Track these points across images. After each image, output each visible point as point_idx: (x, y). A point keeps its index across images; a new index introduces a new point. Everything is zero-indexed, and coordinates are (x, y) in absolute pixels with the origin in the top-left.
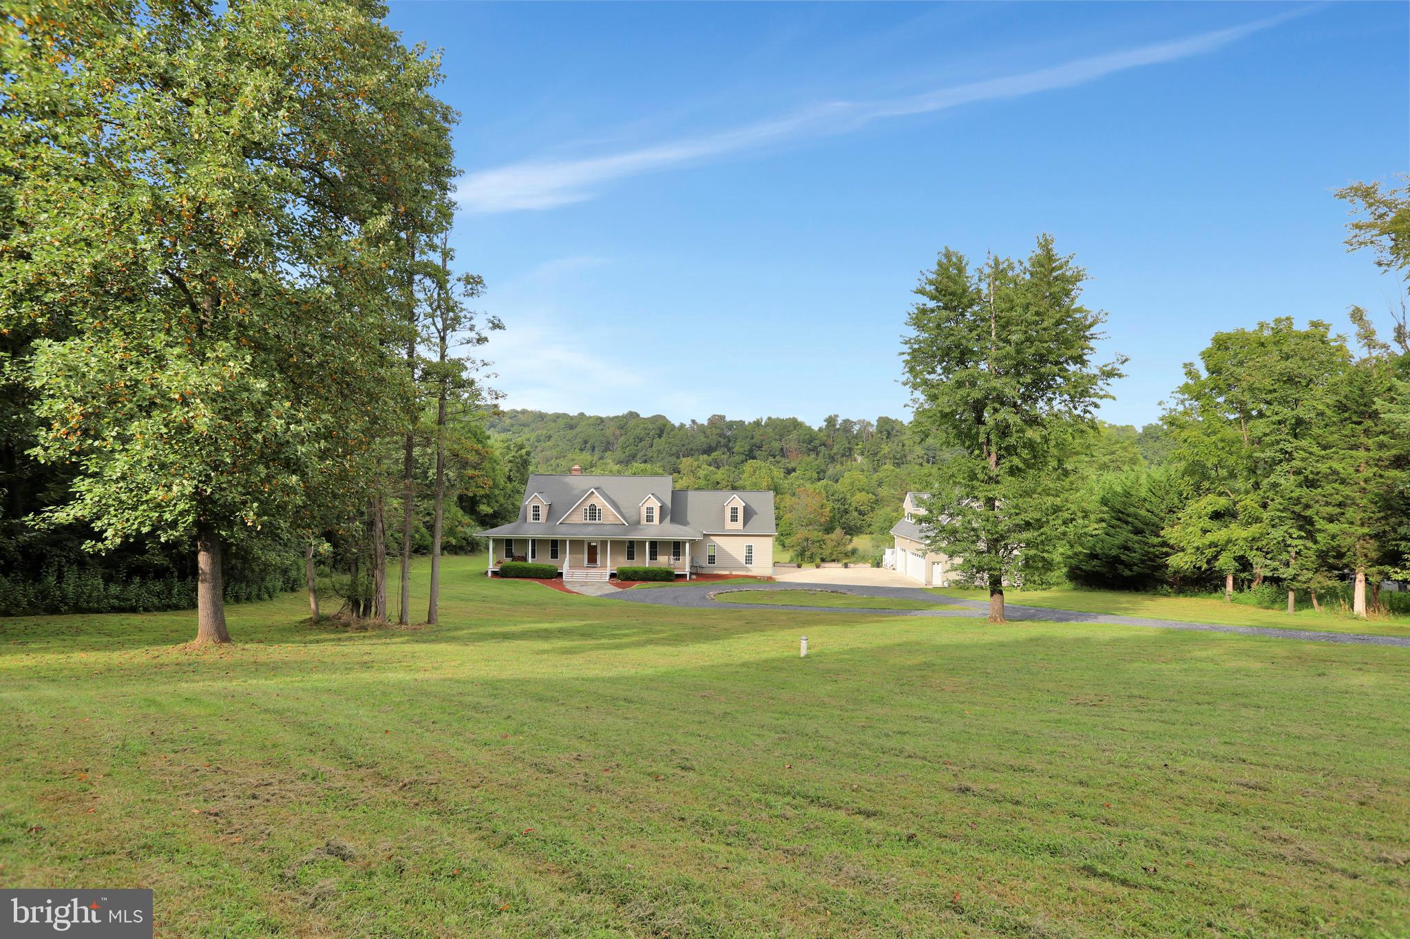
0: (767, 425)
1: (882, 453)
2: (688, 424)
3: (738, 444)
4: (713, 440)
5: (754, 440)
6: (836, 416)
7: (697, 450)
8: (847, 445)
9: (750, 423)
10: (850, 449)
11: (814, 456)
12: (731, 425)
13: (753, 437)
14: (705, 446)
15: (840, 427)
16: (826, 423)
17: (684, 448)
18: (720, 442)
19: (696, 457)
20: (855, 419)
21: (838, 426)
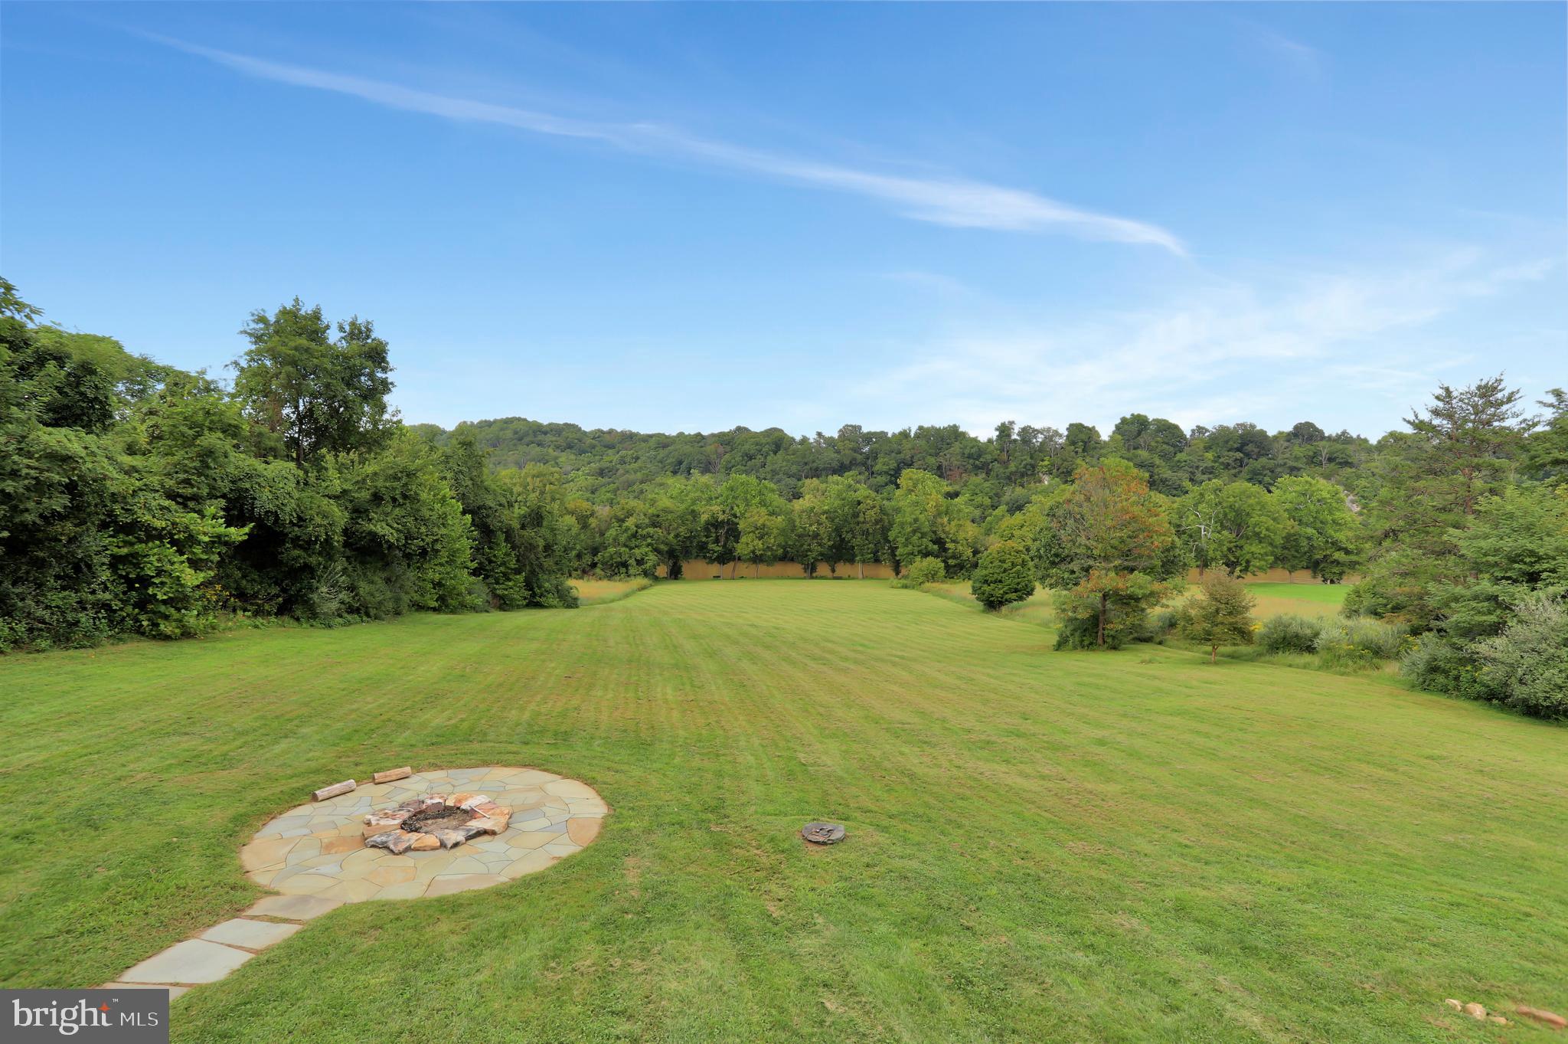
0: (917, 436)
2: (812, 437)
3: (880, 460)
4: (848, 457)
5: (902, 456)
6: (1012, 423)
7: (824, 469)
8: (1029, 460)
9: (894, 435)
10: (1033, 467)
11: (984, 475)
12: (869, 437)
13: (899, 452)
14: (835, 464)
15: (1018, 438)
16: (997, 433)
17: (807, 467)
18: (855, 459)
19: (823, 478)
20: (1037, 427)
21: (1015, 437)
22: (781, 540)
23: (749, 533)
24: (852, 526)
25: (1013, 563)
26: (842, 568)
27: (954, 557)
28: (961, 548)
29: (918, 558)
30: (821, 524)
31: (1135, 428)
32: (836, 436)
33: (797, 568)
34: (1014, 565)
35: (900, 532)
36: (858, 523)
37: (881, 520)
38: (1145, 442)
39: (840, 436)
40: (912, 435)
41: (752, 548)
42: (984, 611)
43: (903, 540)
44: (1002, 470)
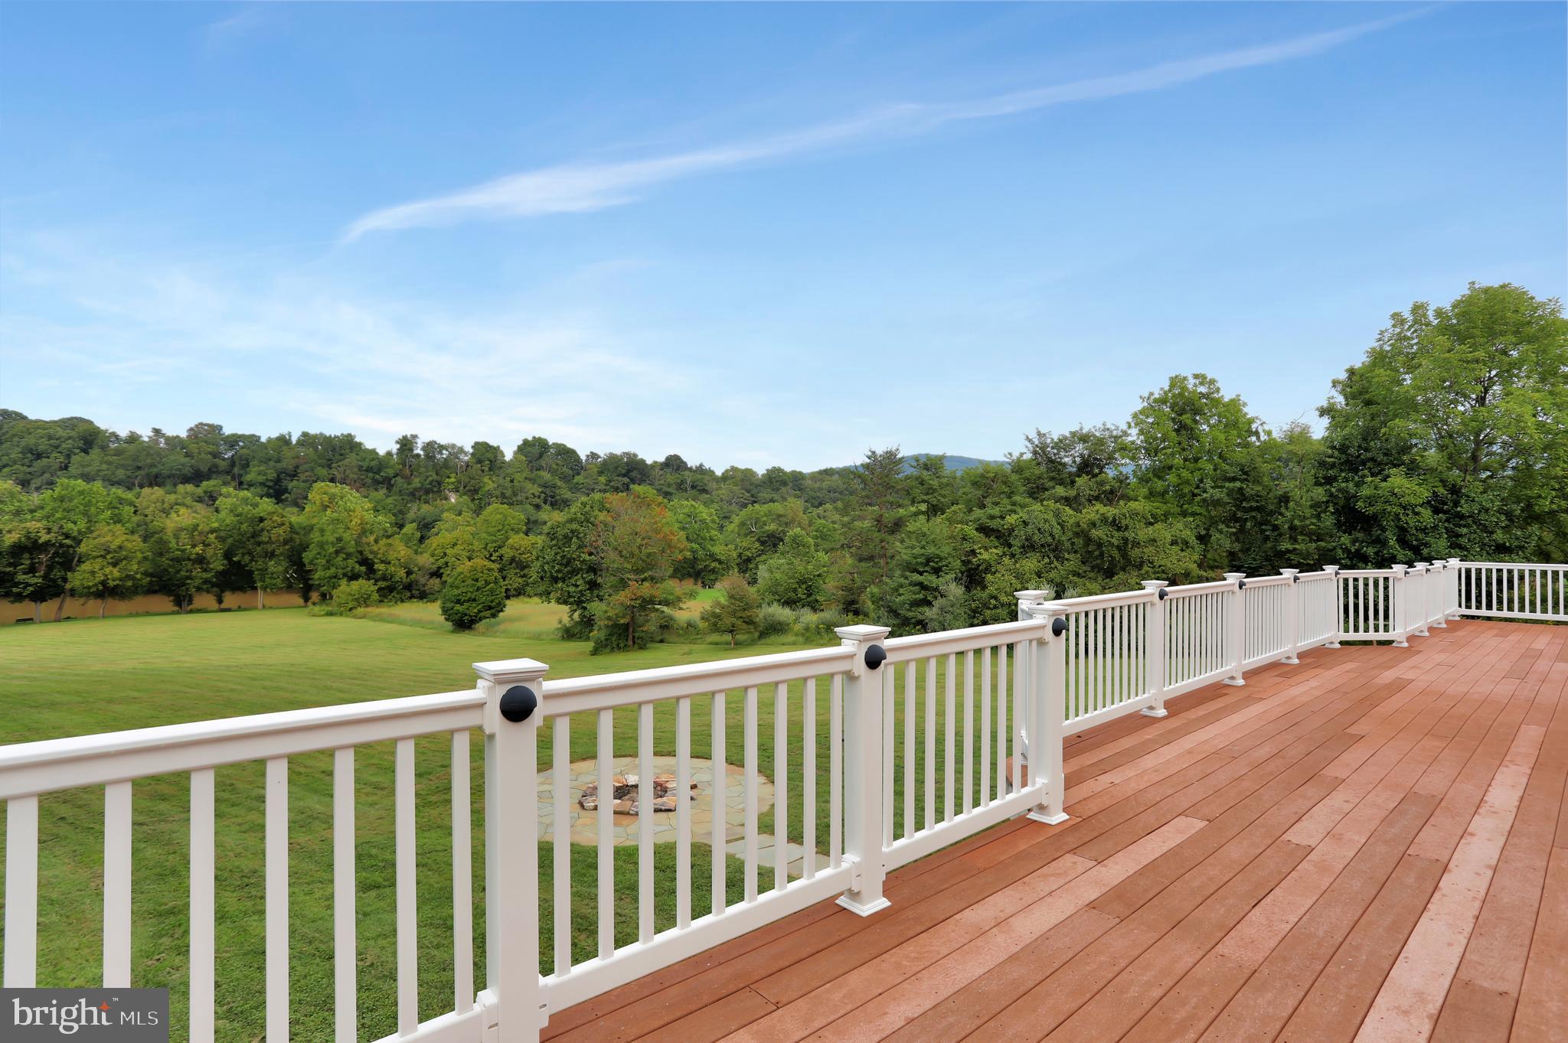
0: (300, 443)
1: (486, 488)
2: (146, 434)
3: (252, 469)
4: (204, 462)
5: (281, 466)
6: (415, 437)
7: (169, 476)
8: (435, 477)
9: (270, 440)
10: (439, 483)
11: (384, 491)
12: (233, 441)
13: (278, 461)
14: (187, 471)
15: (422, 453)
16: (398, 446)
17: (142, 472)
18: (216, 466)
19: (169, 487)
20: (443, 443)
21: (418, 451)
22: (147, 566)
23: (95, 558)
24: (250, 547)
25: (486, 581)
26: (230, 599)
27: (384, 578)
28: (393, 569)
29: (344, 582)
30: (209, 545)
31: (536, 450)
32: (183, 434)
33: (165, 602)
34: (487, 583)
35: (319, 553)
36: (259, 544)
37: (291, 540)
38: (547, 464)
39: (188, 436)
40: (294, 442)
41: (102, 578)
42: (453, 632)
43: (324, 562)
44: (405, 486)
